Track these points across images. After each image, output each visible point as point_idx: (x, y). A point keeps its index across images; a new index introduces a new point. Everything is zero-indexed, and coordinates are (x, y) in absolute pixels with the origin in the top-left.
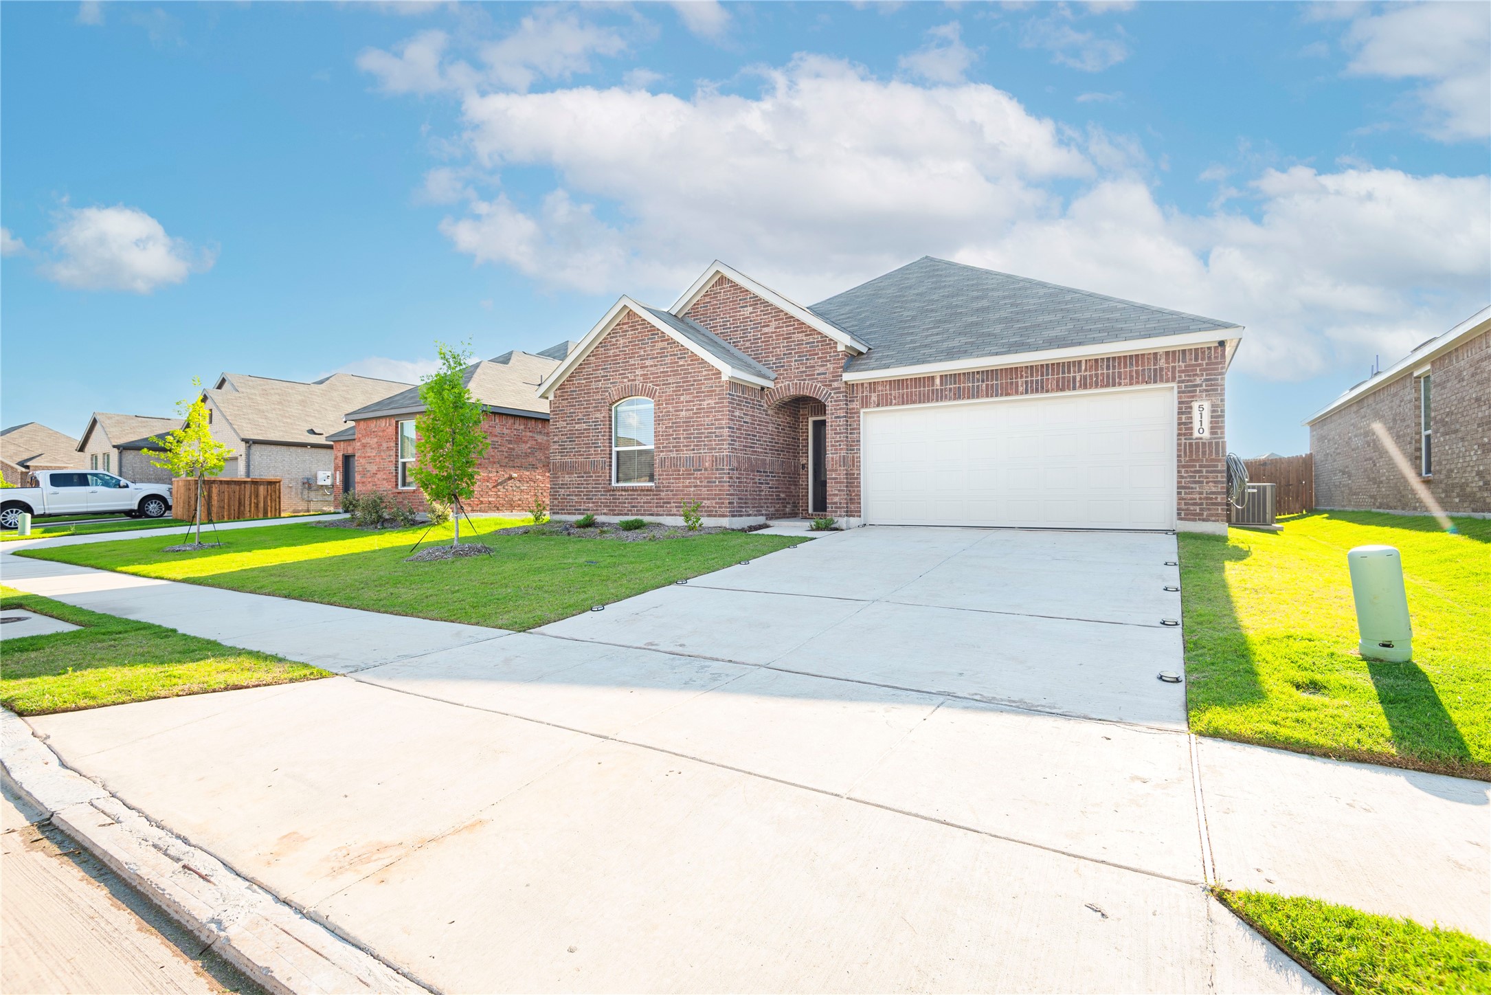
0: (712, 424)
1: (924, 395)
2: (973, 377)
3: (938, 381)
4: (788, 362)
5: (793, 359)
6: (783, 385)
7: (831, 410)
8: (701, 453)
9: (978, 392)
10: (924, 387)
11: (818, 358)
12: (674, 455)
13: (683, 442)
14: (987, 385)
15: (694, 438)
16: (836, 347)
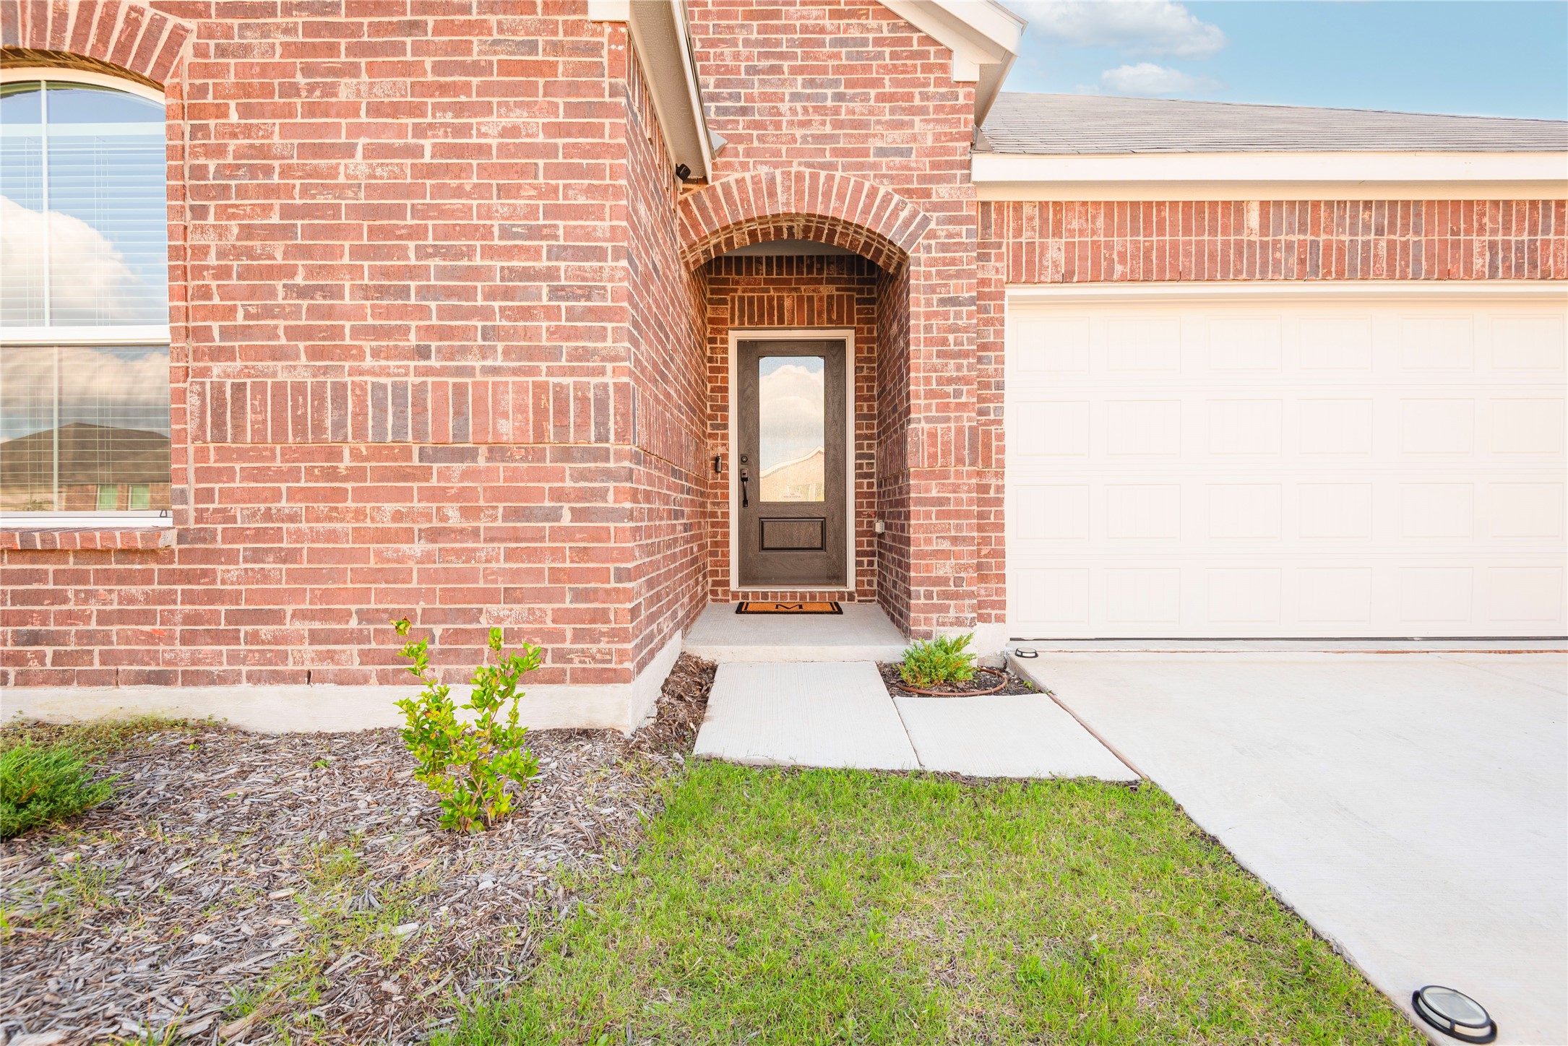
0: (534, 233)
1: (1212, 256)
2: (1354, 217)
3: (1253, 218)
4: (765, 97)
5: (787, 91)
6: (747, 176)
7: (928, 276)
8: (469, 371)
9: (1366, 260)
10: (1213, 231)
11: (882, 98)
12: (300, 371)
13: (358, 313)
14: (1391, 245)
15: (424, 292)
16: (944, 68)
